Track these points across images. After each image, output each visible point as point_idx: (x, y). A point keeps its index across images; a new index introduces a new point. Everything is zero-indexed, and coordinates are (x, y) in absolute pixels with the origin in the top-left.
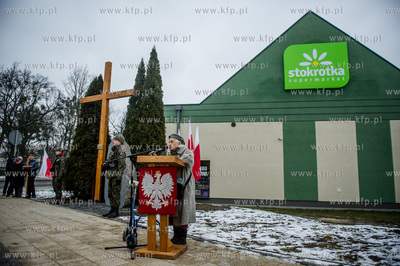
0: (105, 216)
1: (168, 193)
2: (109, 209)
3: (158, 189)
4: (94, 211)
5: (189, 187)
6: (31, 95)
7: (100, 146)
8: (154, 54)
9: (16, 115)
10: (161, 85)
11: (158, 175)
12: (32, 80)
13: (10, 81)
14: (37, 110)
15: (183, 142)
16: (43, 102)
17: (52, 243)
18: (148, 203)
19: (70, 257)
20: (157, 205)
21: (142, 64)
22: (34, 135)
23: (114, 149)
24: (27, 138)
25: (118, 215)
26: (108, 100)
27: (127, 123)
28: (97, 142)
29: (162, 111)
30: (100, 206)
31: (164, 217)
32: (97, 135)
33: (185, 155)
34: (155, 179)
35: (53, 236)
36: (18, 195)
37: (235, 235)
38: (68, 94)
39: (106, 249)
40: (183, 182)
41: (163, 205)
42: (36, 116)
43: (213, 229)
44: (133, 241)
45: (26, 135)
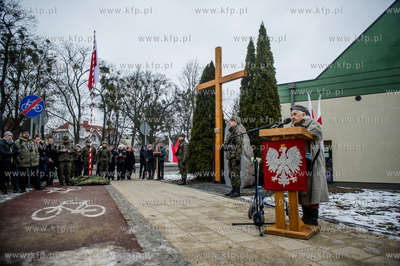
0: (227, 195)
1: (296, 168)
2: (230, 190)
3: (284, 164)
4: (217, 191)
5: (318, 162)
6: (153, 92)
7: (217, 129)
8: (263, 30)
9: (143, 111)
10: (272, 62)
11: (283, 149)
12: (153, 79)
13: (136, 81)
14: (159, 105)
15: (307, 113)
16: (163, 97)
17: (184, 217)
18: (274, 179)
19: (201, 230)
20: (284, 181)
21: (251, 44)
22: (159, 127)
23: (231, 130)
24: (153, 130)
25: (239, 195)
26: (221, 84)
27: (241, 104)
28: (214, 126)
29: (276, 89)
30: (221, 187)
31: (293, 194)
32: (213, 119)
33: (312, 126)
34: (280, 153)
35: (183, 211)
36: (151, 178)
37: (377, 219)
38: (183, 88)
39: (234, 224)
40: (310, 157)
41: (291, 181)
42: (159, 111)
43: (346, 212)
44: (260, 218)
45: (152, 127)
